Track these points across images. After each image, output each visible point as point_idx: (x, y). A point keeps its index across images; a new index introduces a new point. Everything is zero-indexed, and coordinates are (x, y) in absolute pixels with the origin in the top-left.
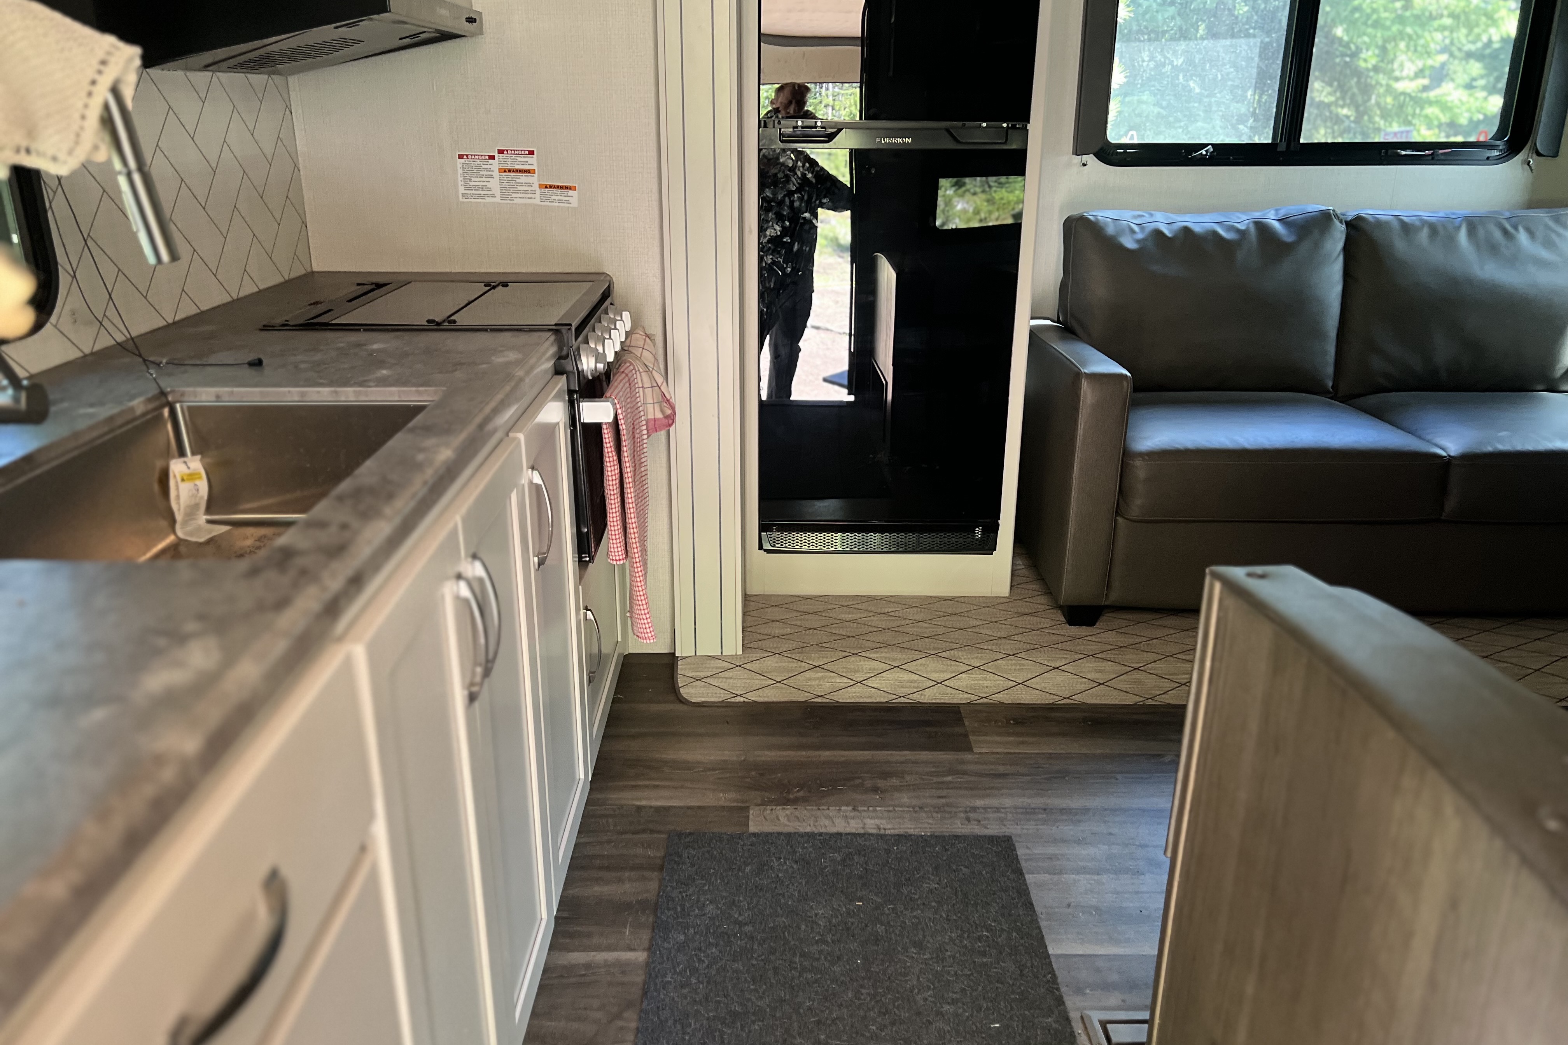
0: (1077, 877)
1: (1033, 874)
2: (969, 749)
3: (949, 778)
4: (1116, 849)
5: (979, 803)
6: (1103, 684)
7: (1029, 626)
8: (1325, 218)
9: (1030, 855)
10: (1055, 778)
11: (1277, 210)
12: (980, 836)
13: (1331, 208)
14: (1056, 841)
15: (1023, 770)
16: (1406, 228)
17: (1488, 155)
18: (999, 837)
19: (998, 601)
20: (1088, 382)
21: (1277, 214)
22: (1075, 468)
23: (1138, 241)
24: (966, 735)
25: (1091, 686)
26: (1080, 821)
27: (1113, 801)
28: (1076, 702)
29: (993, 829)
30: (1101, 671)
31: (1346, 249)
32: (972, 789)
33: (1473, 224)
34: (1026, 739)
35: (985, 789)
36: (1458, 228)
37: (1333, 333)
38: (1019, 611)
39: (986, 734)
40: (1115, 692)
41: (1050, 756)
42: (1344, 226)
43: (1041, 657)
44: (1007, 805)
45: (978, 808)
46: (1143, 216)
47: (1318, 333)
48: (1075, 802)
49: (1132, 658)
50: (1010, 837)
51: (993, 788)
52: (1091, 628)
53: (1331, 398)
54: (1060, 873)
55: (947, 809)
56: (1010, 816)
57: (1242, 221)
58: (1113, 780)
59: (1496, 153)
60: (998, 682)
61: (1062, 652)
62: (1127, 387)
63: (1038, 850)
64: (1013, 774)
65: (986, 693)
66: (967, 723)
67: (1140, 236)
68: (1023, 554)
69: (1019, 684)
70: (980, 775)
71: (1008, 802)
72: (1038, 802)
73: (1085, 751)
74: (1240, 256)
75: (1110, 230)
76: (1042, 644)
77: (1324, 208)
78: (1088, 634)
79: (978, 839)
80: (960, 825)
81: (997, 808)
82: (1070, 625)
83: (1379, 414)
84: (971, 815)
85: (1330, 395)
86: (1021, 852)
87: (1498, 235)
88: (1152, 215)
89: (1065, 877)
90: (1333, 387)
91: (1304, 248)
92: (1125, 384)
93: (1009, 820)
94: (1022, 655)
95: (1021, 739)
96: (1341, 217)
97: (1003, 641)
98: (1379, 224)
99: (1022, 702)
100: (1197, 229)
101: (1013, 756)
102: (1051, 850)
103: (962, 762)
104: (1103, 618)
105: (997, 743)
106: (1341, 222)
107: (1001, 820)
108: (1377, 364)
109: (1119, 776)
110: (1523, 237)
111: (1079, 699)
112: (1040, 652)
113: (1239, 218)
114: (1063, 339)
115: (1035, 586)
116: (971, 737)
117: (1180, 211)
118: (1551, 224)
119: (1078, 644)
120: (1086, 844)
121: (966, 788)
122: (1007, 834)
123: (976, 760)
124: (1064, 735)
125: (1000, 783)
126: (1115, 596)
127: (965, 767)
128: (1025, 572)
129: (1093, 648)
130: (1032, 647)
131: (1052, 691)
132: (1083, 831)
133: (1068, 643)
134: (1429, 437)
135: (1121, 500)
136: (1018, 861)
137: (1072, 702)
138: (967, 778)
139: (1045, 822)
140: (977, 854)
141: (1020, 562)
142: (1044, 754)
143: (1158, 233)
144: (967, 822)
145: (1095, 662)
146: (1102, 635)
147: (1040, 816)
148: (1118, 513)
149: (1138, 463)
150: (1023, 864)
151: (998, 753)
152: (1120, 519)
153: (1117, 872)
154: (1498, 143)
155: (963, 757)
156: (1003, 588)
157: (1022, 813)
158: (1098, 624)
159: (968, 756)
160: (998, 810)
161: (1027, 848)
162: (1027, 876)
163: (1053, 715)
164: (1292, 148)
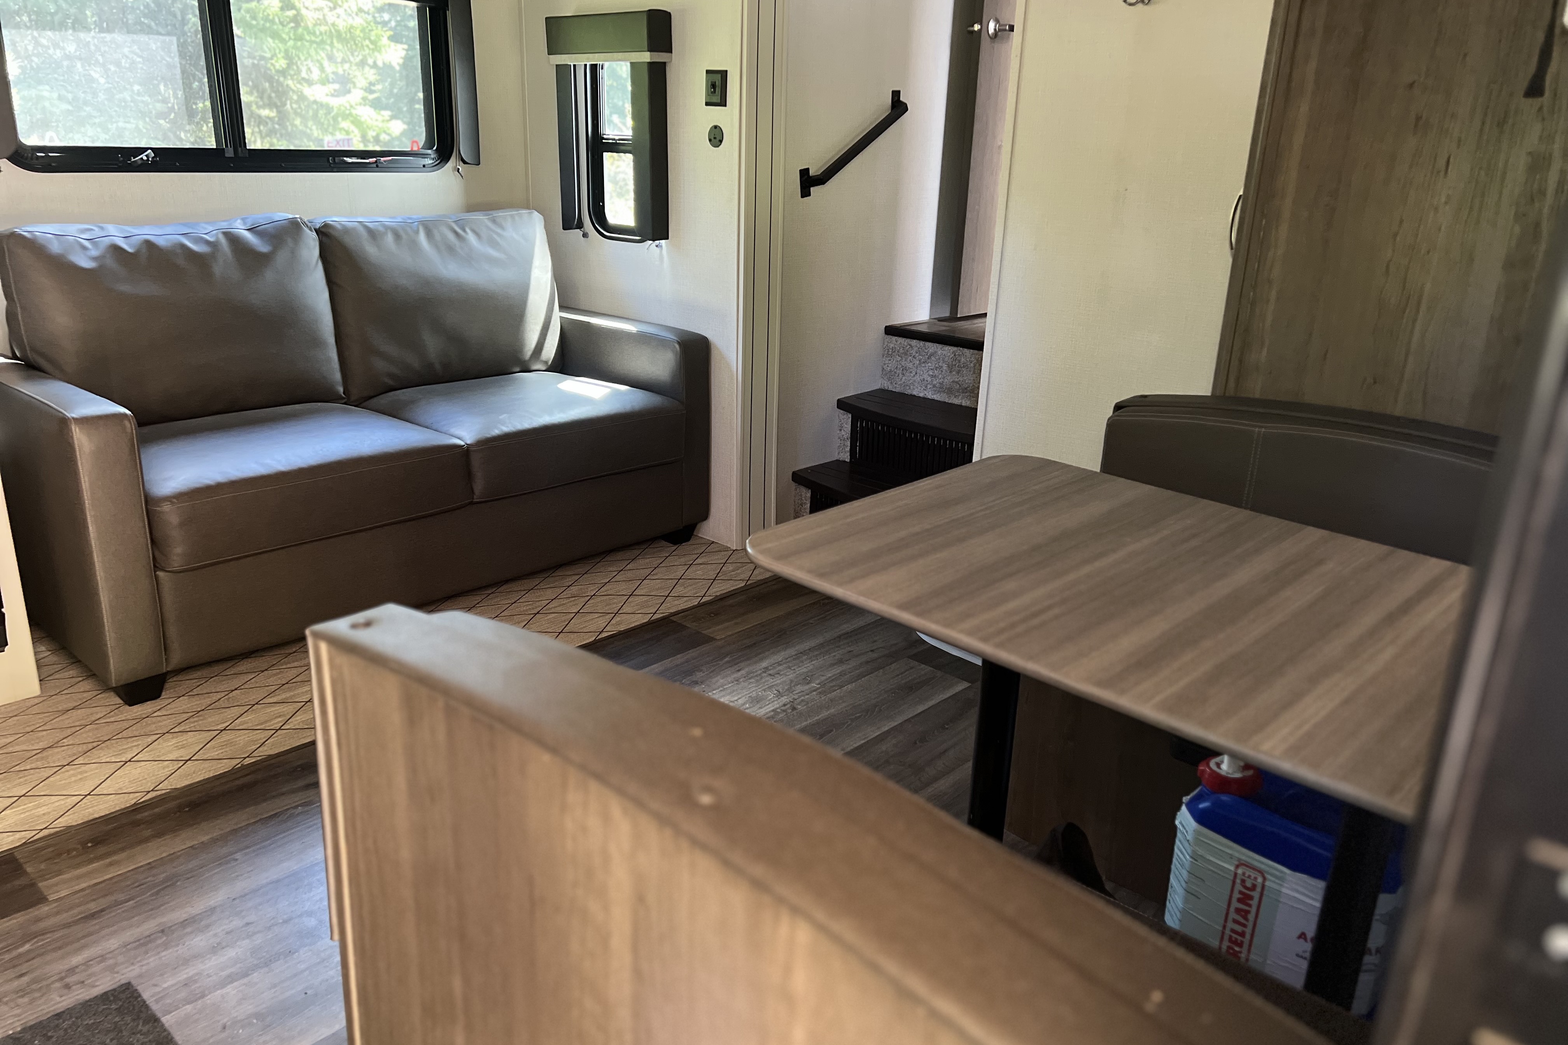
0: (224, 991)
1: (171, 1012)
2: (42, 899)
3: (27, 947)
4: (258, 940)
5: (76, 960)
6: (189, 760)
7: (78, 723)
8: (294, 227)
9: (159, 993)
10: (163, 889)
11: (243, 219)
12: (90, 1000)
13: (298, 216)
14: (186, 962)
15: (121, 897)
16: (373, 234)
17: (424, 163)
18: (114, 990)
19: (29, 704)
20: (80, 429)
21: (245, 224)
22: (91, 528)
23: (95, 259)
24: (33, 885)
25: (176, 767)
26: (208, 926)
27: (241, 886)
28: (164, 792)
29: (104, 984)
30: (183, 747)
31: (323, 256)
32: (60, 948)
33: (429, 226)
34: (115, 858)
35: (79, 940)
36: (417, 232)
37: (331, 340)
38: (60, 708)
39: (60, 873)
40: (207, 764)
41: (150, 866)
42: (315, 233)
43: (104, 755)
44: (113, 947)
45: (77, 967)
46: (92, 230)
47: (317, 342)
48: (198, 906)
49: (214, 720)
50: (129, 983)
51: (90, 934)
52: (158, 700)
53: (345, 403)
54: (203, 996)
55: (34, 986)
56: (121, 959)
57: (210, 231)
58: (233, 864)
59: (428, 161)
60: (57, 804)
61: (130, 740)
62: (130, 426)
63: (169, 982)
64: (109, 907)
65: (44, 823)
66: (29, 870)
67: (95, 253)
68: (43, 638)
69: (86, 796)
70: (68, 925)
71: (113, 943)
72: (151, 926)
73: (189, 844)
74: (218, 269)
75: (55, 248)
76: (101, 738)
77: (291, 216)
78: (155, 709)
79: (87, 1006)
80: (58, 999)
81: (102, 956)
82: (130, 705)
83: (396, 413)
84: (70, 980)
85: (344, 401)
86: (147, 994)
87: (451, 237)
88: (102, 228)
89: (209, 999)
90: (344, 393)
91: (281, 257)
92: (127, 423)
93: (122, 963)
94: (80, 760)
95: (108, 861)
96: (309, 224)
97: (50, 751)
98: (346, 231)
99: (97, 816)
100: (161, 242)
101: (103, 885)
102: (183, 976)
103: (38, 920)
104: (167, 685)
105: (78, 877)
106: (311, 230)
107: (112, 969)
108: (380, 365)
109: (238, 856)
110: (471, 237)
111: (166, 787)
112: (101, 749)
113: (205, 229)
114: (28, 378)
115: (71, 672)
116: (40, 885)
117: (134, 223)
118: (490, 224)
119: (147, 724)
120: (223, 948)
121: (54, 950)
122: (123, 982)
123: (55, 910)
124: (159, 835)
125: (95, 925)
126: (176, 658)
127: (42, 925)
128: (54, 658)
129: (167, 723)
130: (90, 746)
131: (130, 790)
132: (215, 935)
133: (134, 728)
134: (445, 429)
135: (157, 553)
136: (147, 1007)
137: (159, 793)
138: (49, 937)
139: (166, 946)
140: (93, 1023)
141: (43, 648)
142: (142, 866)
143: (116, 249)
144: (66, 991)
145: (173, 738)
146: (173, 705)
147: (159, 942)
148: (157, 566)
149: (166, 507)
150: (155, 1007)
151: (83, 890)
152: (160, 574)
153: (267, 963)
154: (429, 152)
155: (37, 913)
156: (33, 687)
157: (135, 948)
158: (163, 693)
159: (44, 909)
160: (102, 958)
161: (155, 985)
162: (164, 1020)
163: (139, 817)
164: (240, 155)
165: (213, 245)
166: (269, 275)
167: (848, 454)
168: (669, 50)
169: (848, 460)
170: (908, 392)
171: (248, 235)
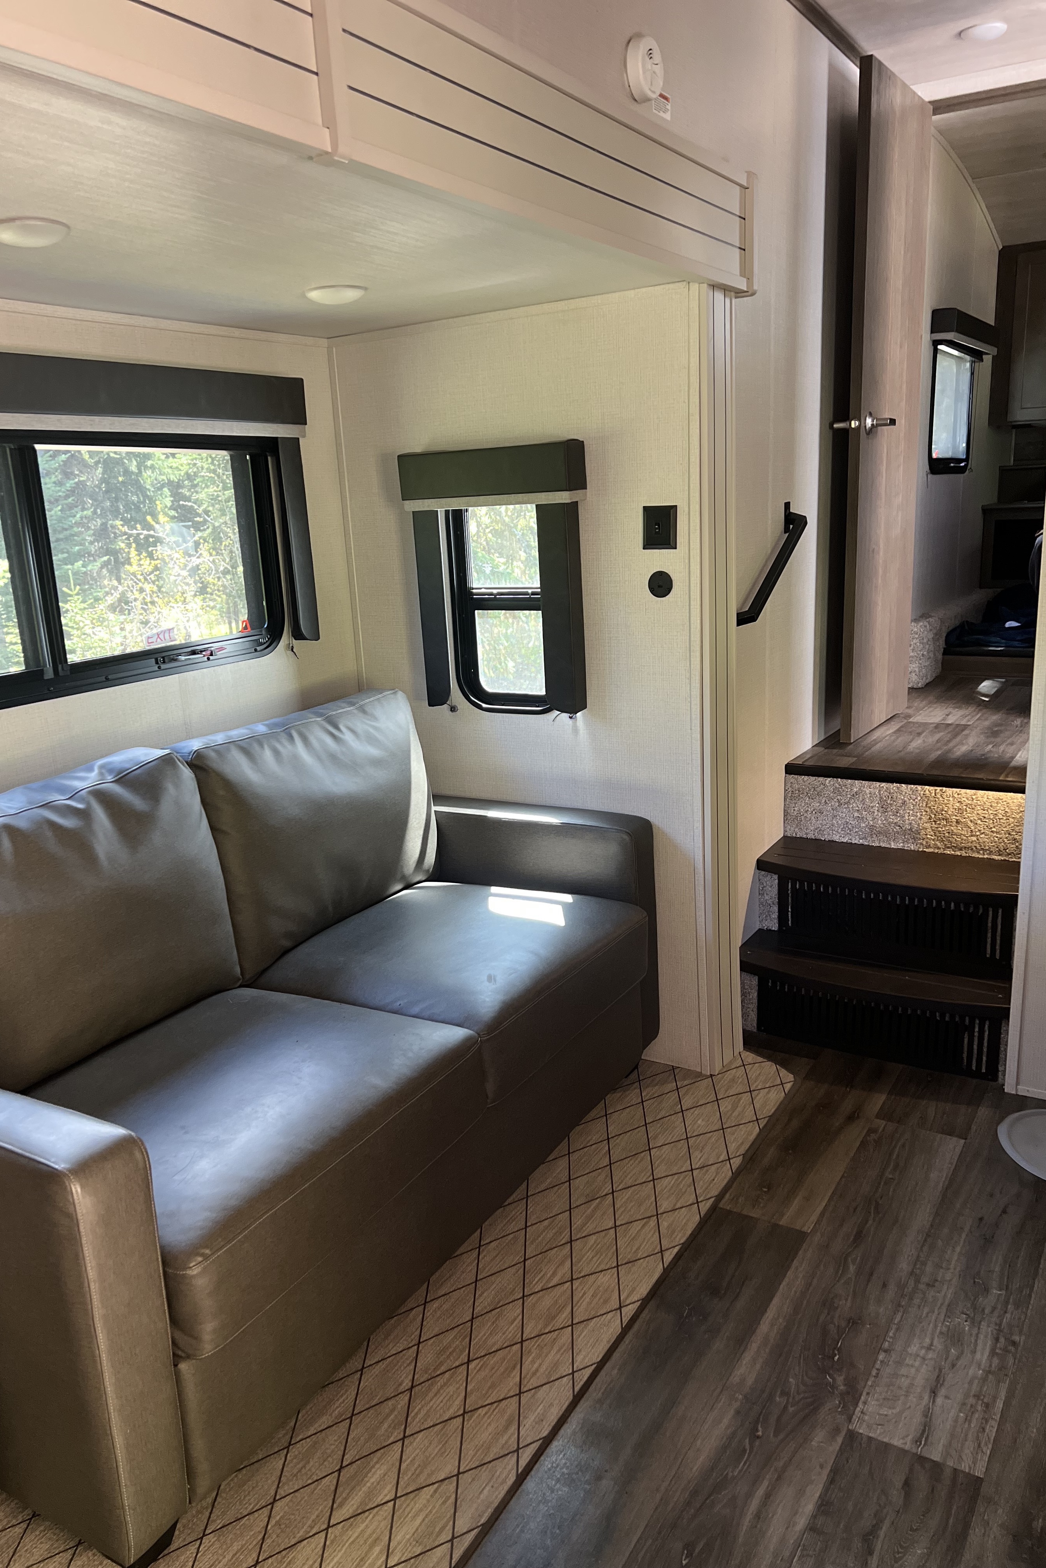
13: (168, 751)
16: (250, 756)
20: (82, 1187)
21: (108, 773)
33: (302, 732)
36: (293, 742)
37: (226, 908)
42: (187, 769)
47: (215, 917)
53: (242, 986)
57: (74, 794)
59: (263, 642)
62: (141, 1158)
74: (100, 849)
85: (242, 984)
87: (329, 740)
90: (241, 974)
91: (163, 814)
92: (137, 1155)
96: (178, 758)
106: (182, 765)
108: (277, 926)
110: (348, 737)
118: (360, 715)
126: (205, 1485)
149: (198, 1266)
152: (183, 1366)
164: (61, 673)
165: (84, 814)
166: (157, 838)
167: (776, 921)
168: (583, 486)
169: (775, 927)
170: (826, 837)
171: (117, 789)
